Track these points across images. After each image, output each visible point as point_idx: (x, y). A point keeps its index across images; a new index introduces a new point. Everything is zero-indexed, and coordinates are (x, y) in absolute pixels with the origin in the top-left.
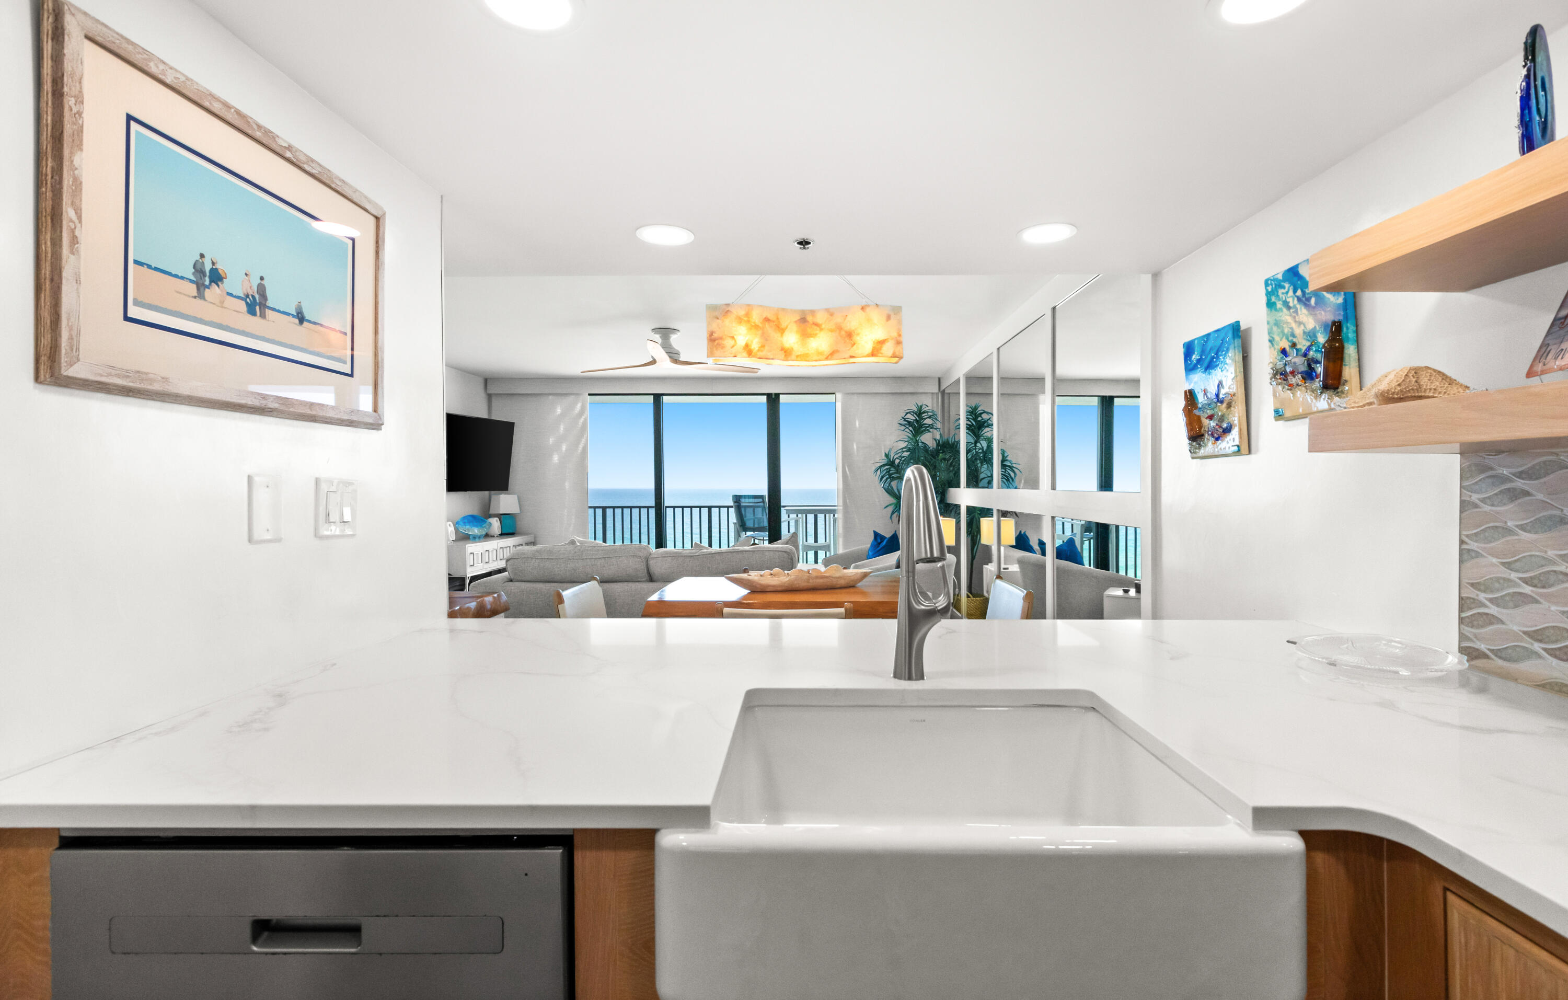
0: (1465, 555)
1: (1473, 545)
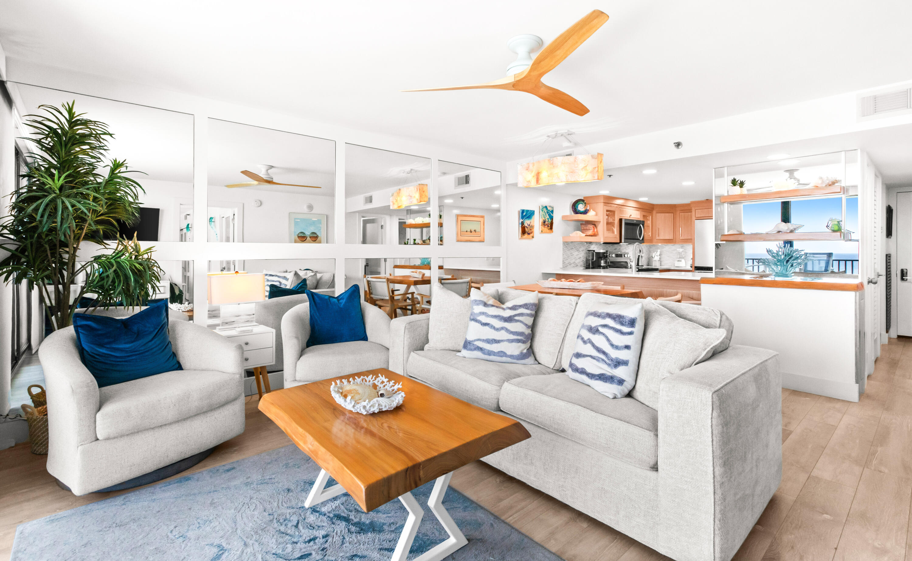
0: (563, 255)
1: (563, 253)
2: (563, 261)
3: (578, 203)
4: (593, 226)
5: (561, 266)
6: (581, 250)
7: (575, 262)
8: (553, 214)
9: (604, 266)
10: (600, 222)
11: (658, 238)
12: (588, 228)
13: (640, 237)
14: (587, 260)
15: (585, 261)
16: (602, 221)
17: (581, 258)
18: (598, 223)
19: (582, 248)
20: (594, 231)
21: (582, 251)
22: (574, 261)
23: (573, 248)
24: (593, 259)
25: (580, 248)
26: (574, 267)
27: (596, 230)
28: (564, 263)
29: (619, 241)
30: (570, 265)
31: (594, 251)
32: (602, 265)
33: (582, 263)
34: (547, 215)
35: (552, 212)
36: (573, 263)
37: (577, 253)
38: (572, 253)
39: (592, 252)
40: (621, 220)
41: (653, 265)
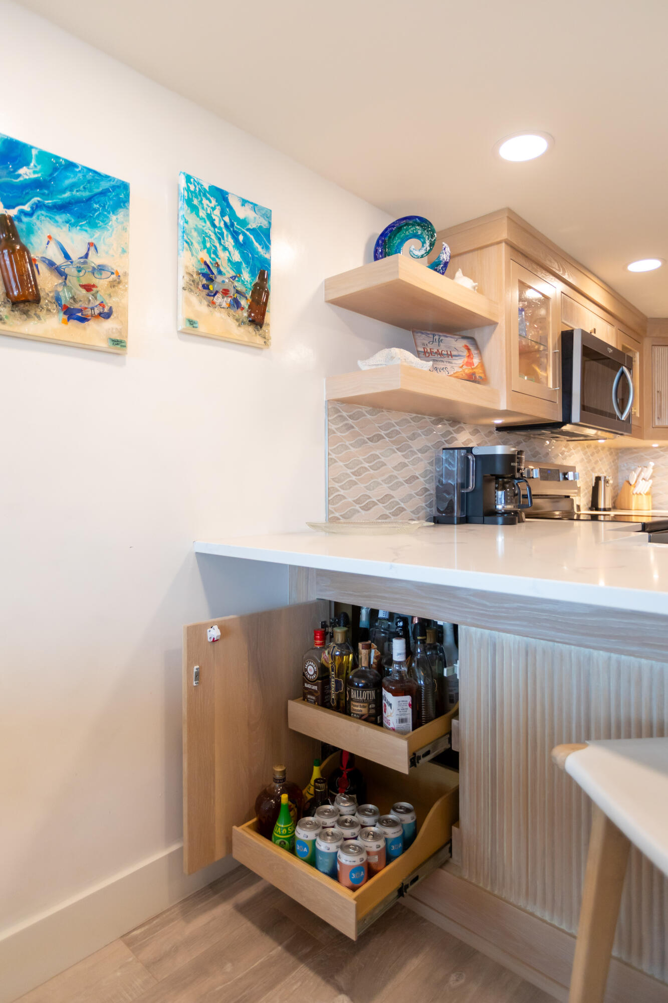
0: (331, 461)
1: (333, 456)
2: (330, 491)
3: (402, 235)
4: (464, 342)
5: (321, 517)
6: (416, 445)
7: (388, 497)
8: (267, 248)
9: (507, 512)
10: (493, 324)
11: (657, 423)
12: (443, 348)
13: (622, 413)
14: (442, 490)
15: (433, 492)
16: (502, 322)
17: (415, 478)
18: (487, 330)
19: (422, 441)
20: (470, 364)
21: (423, 451)
22: (384, 489)
23: (379, 437)
24: (465, 485)
25: (413, 437)
26: (384, 517)
27: (476, 361)
28: (332, 497)
29: (560, 419)
30: (367, 508)
31: (469, 450)
32: (499, 507)
33: (419, 502)
34: (229, 242)
35: (264, 235)
36: (382, 501)
37: (398, 458)
38: (375, 457)
39: (463, 452)
40: (567, 338)
41: (633, 506)
